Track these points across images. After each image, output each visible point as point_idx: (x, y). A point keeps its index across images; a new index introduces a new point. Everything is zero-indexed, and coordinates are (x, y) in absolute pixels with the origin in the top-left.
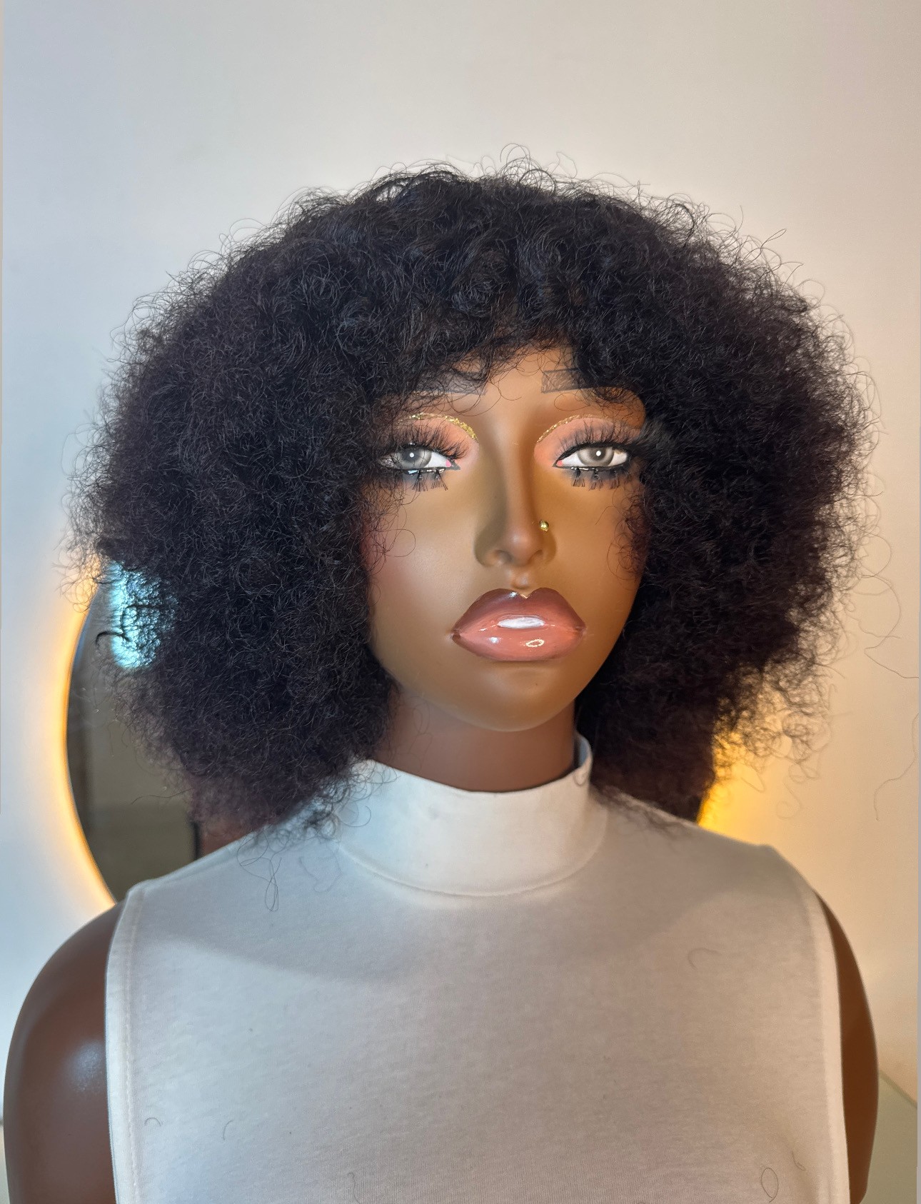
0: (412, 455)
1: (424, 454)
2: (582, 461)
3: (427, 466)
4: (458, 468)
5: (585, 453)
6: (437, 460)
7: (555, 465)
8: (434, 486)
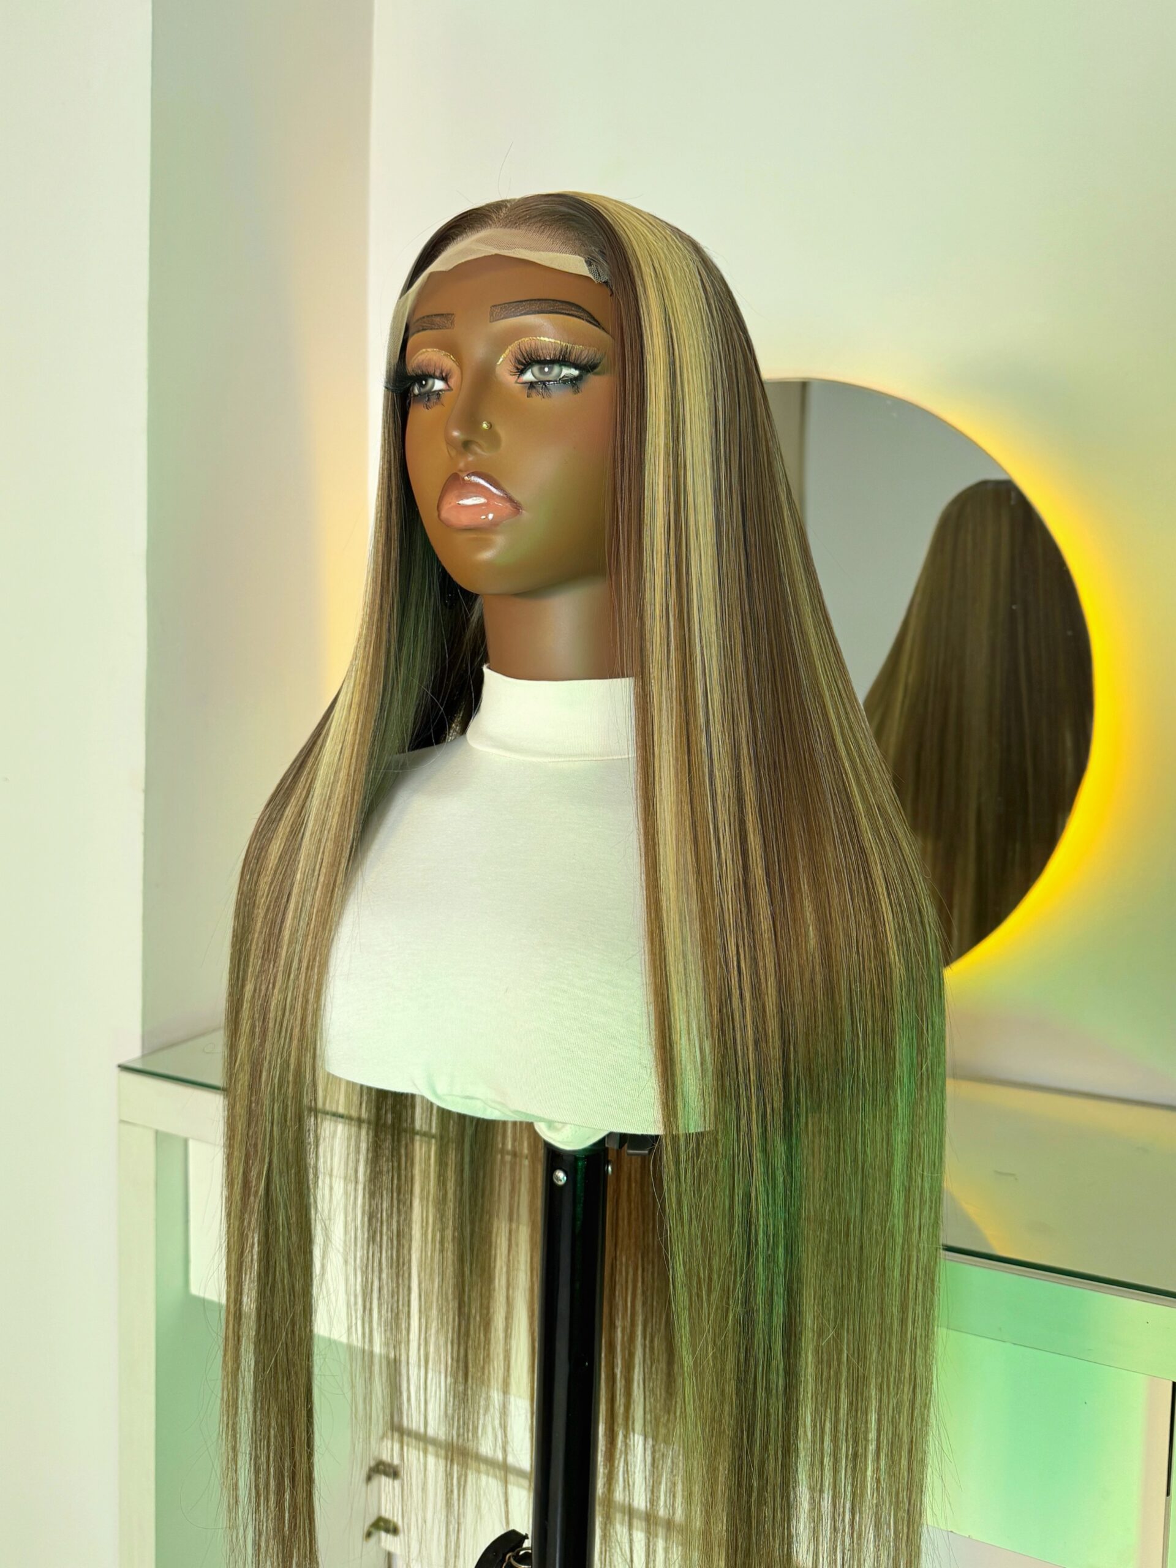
1: (430, 382)
4: (452, 390)
5: (536, 369)
6: (439, 385)
7: (516, 382)
8: (436, 403)
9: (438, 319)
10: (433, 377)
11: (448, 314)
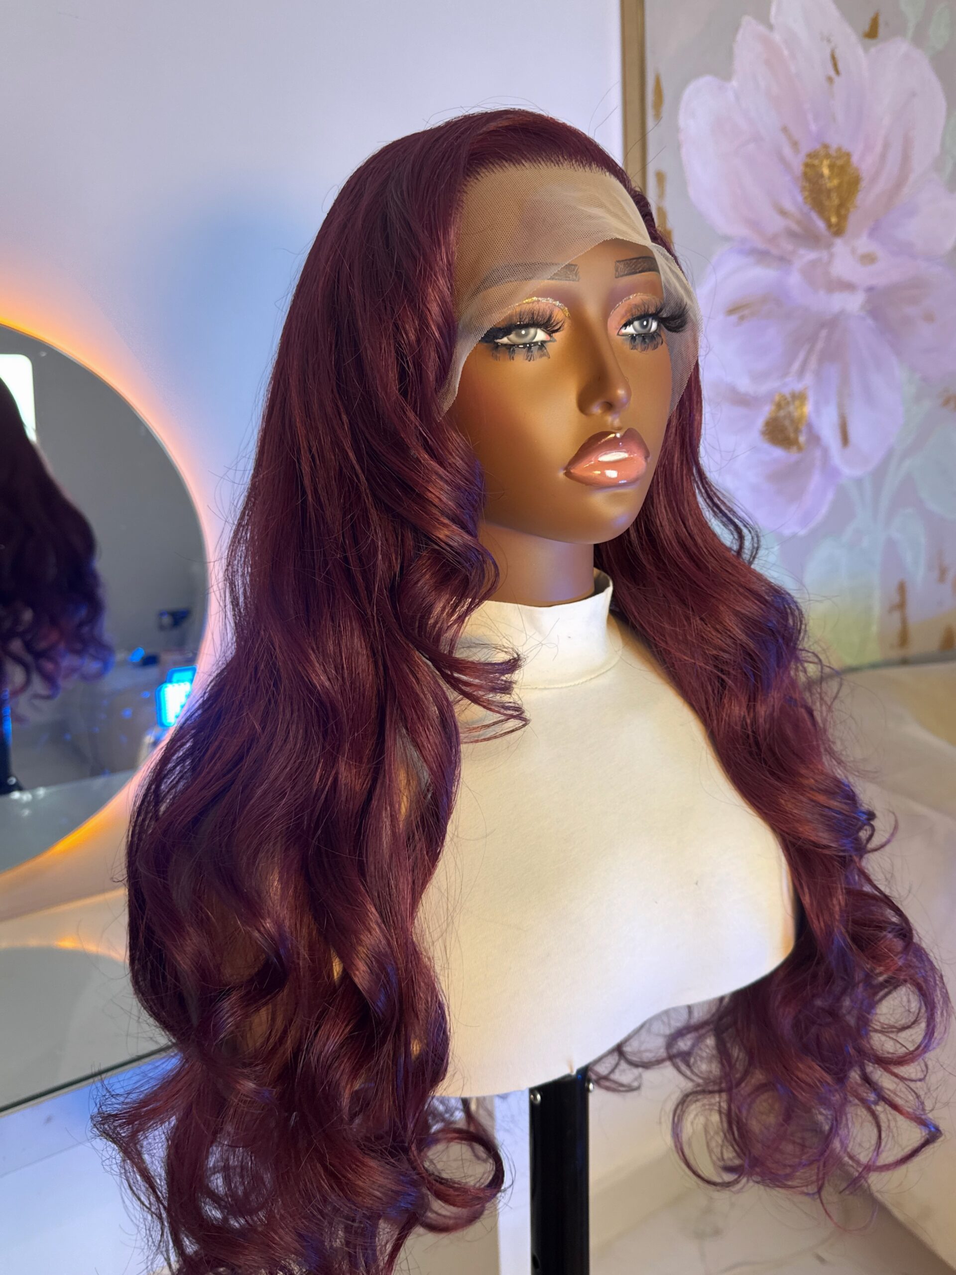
2: (635, 329)
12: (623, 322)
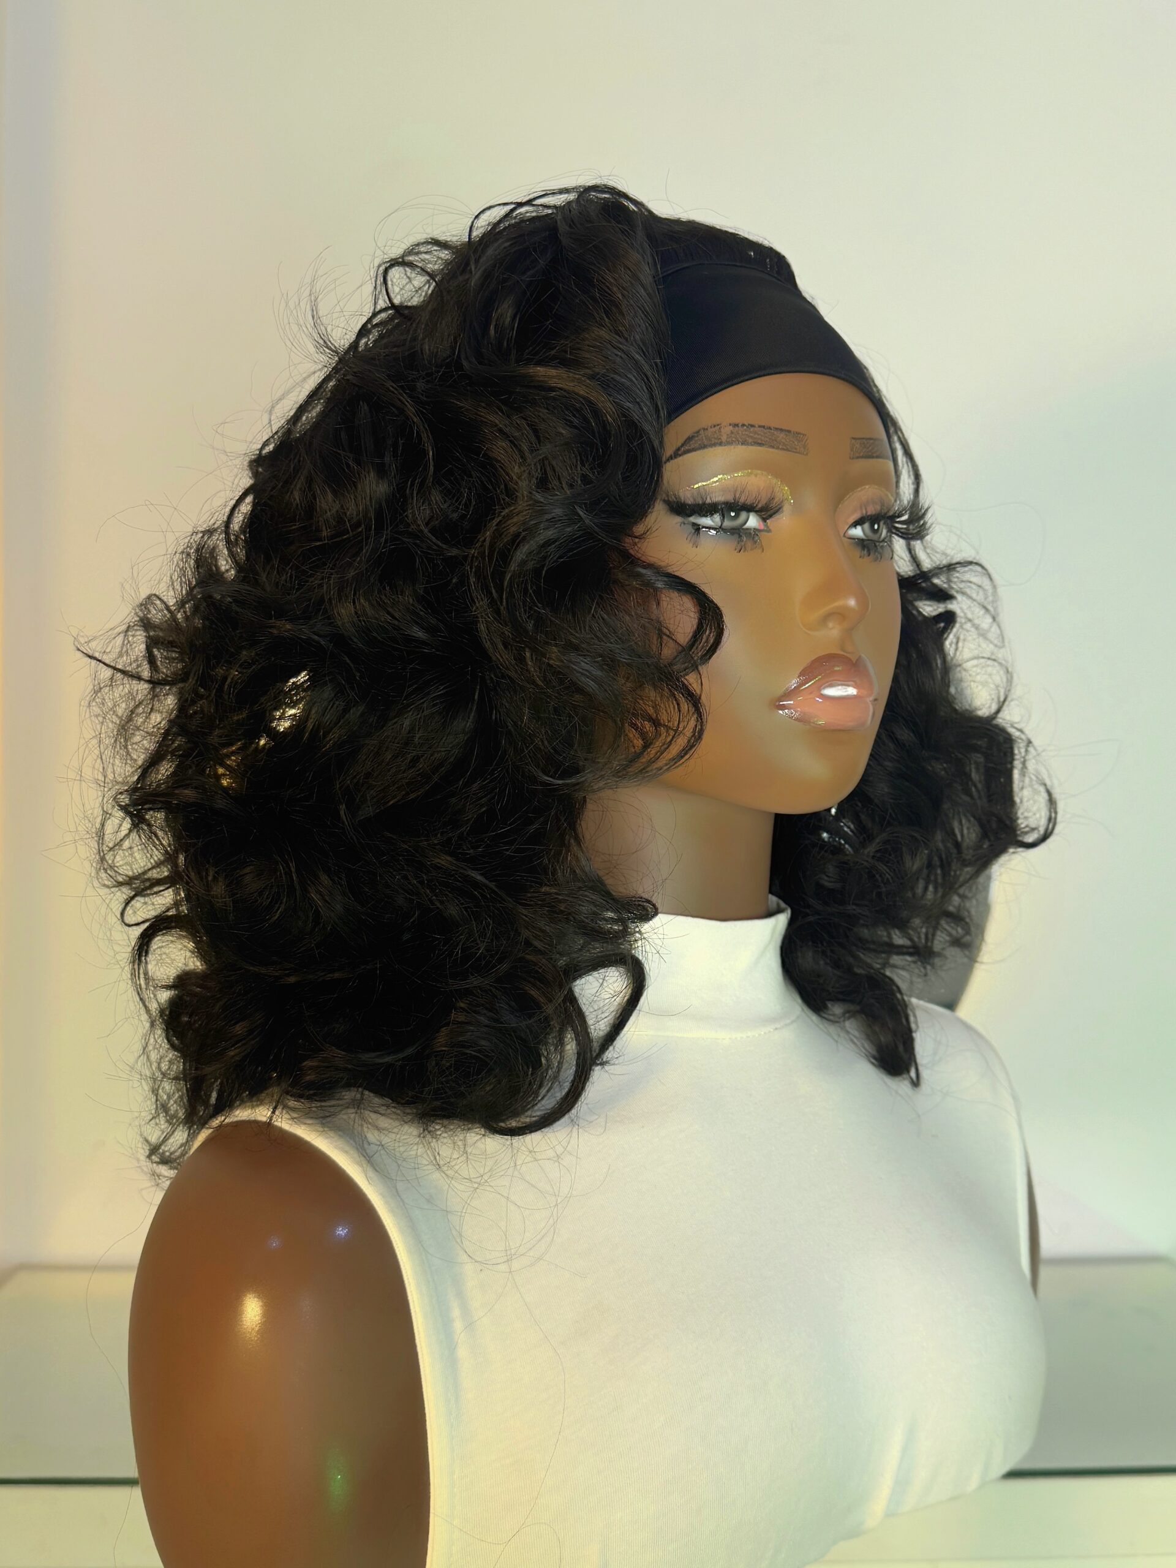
0: (733, 514)
1: (743, 515)
3: (746, 526)
4: (769, 531)
6: (753, 521)
9: (782, 435)
10: (749, 509)
11: (799, 433)
12: (852, 520)
